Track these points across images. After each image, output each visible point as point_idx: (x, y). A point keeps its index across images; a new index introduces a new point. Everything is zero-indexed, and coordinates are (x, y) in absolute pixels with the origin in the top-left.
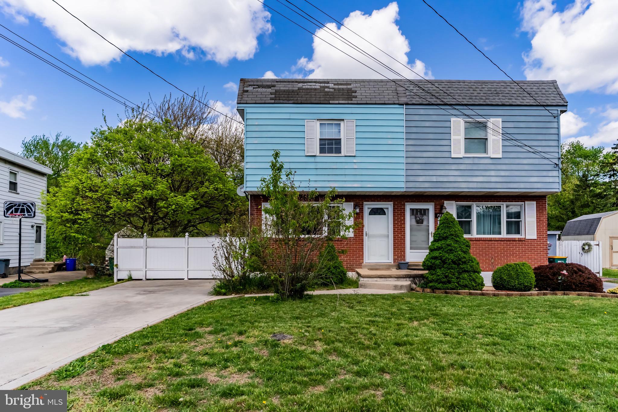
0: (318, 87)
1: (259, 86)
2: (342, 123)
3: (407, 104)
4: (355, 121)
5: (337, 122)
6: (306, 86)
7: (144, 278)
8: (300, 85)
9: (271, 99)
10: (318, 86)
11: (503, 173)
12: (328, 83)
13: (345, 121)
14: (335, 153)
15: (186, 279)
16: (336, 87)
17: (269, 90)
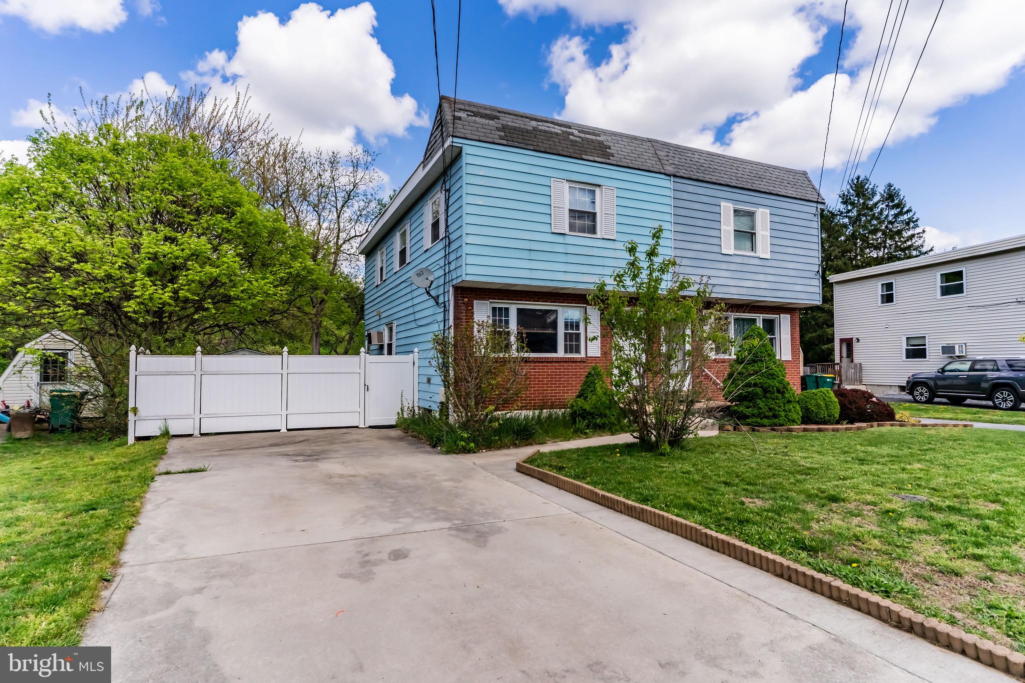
0: (559, 132)
1: (476, 114)
2: (598, 191)
3: (675, 176)
4: (615, 189)
5: (591, 188)
6: (543, 127)
7: (197, 433)
8: (534, 123)
9: (501, 138)
10: (557, 130)
11: (770, 278)
12: (570, 127)
13: (604, 187)
14: (588, 232)
15: (284, 430)
16: (583, 135)
17: (491, 122)
